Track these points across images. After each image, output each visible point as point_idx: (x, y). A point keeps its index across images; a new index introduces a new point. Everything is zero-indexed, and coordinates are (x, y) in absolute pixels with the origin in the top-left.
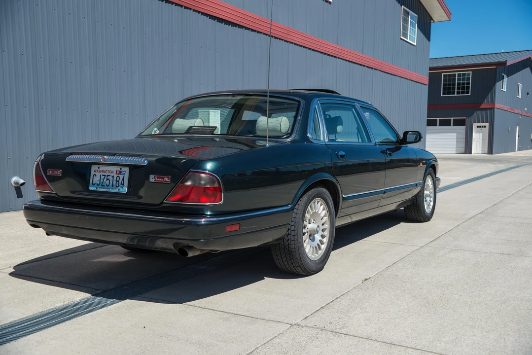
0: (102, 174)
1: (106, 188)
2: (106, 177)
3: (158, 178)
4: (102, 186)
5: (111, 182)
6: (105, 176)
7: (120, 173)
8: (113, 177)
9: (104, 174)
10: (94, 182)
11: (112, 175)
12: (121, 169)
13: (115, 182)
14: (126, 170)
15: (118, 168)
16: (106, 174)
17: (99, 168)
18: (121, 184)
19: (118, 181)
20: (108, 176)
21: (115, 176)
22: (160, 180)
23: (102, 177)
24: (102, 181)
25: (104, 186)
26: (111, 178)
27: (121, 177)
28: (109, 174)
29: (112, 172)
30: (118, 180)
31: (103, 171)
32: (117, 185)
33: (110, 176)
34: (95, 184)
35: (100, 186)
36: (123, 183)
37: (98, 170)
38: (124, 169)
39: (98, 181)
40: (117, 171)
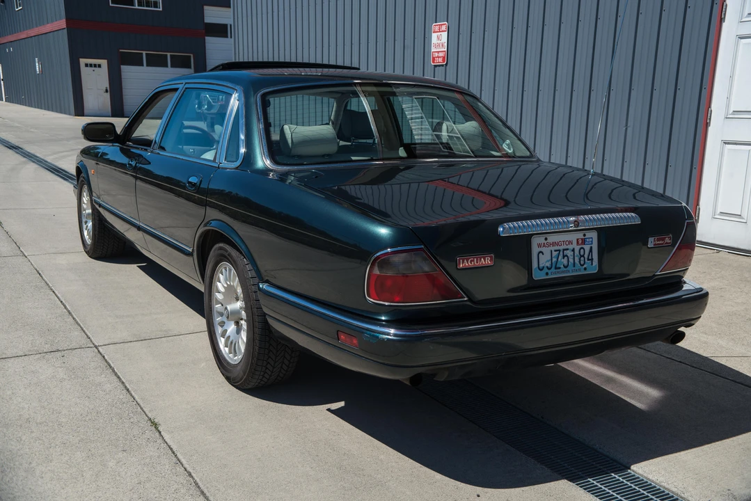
0: (553, 248)
1: (564, 271)
2: (561, 253)
4: (556, 268)
5: (571, 260)
6: (559, 251)
7: (584, 242)
8: (573, 250)
9: (557, 248)
10: (541, 266)
11: (570, 247)
12: (584, 235)
13: (577, 259)
14: (594, 237)
15: (580, 235)
16: (561, 248)
17: (546, 239)
18: (588, 260)
19: (583, 256)
20: (564, 250)
21: (577, 248)
23: (555, 254)
24: (554, 260)
25: (560, 268)
26: (569, 253)
27: (587, 248)
28: (565, 247)
29: (570, 242)
30: (582, 253)
31: (554, 244)
32: (582, 263)
33: (568, 249)
34: (543, 267)
35: (553, 270)
36: (590, 258)
37: (546, 242)
38: (589, 234)
39: (548, 261)
40: (578, 239)
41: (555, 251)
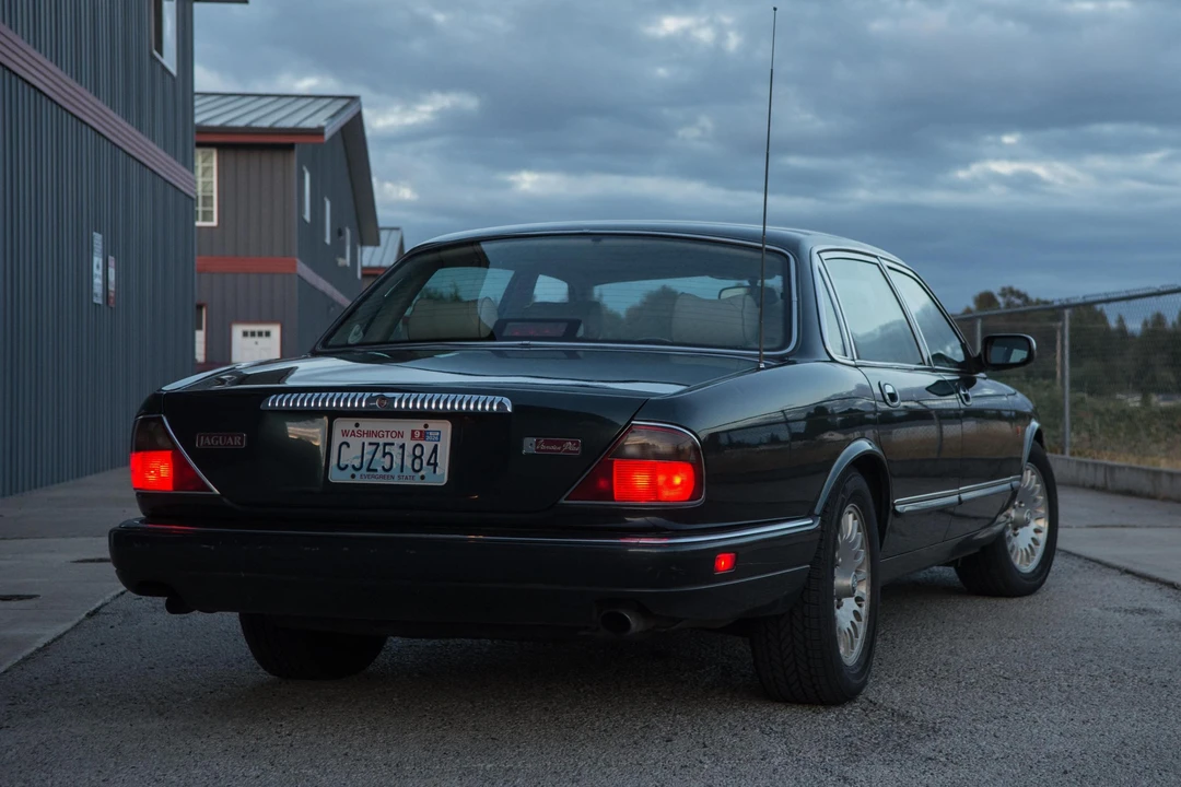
0: (367, 440)
1: (383, 477)
2: (381, 447)
3: (546, 443)
4: (369, 470)
5: (397, 460)
6: (378, 445)
7: (424, 435)
8: (403, 447)
9: (374, 440)
10: (342, 464)
11: (399, 442)
12: (426, 426)
13: (408, 462)
14: (445, 428)
15: (418, 425)
16: (381, 441)
17: (357, 425)
18: (429, 464)
19: (420, 457)
20: (385, 444)
21: (409, 445)
22: (554, 448)
23: (369, 449)
24: (367, 457)
25: (376, 470)
26: (396, 451)
27: (428, 446)
28: (390, 440)
29: (400, 434)
30: (418, 452)
31: (370, 434)
32: (417, 467)
33: (393, 444)
34: (347, 466)
35: (364, 471)
36: (432, 461)
37: (356, 429)
38: (434, 425)
39: (356, 458)
40: (413, 431)
41: (370, 444)
